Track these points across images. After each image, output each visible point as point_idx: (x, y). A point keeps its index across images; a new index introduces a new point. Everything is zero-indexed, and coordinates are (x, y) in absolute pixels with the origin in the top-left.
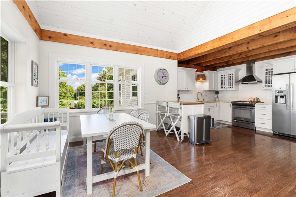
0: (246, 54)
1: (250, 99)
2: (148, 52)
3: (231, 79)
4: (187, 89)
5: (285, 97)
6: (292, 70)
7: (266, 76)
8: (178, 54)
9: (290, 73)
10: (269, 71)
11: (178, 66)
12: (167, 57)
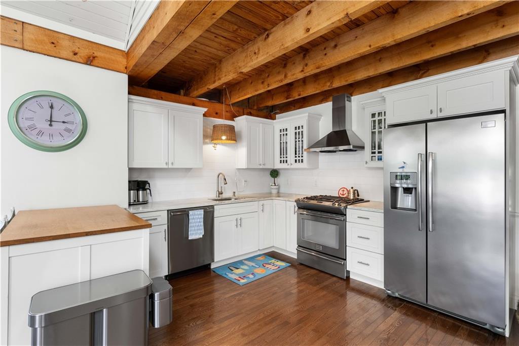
0: (317, 64)
1: (341, 192)
3: (300, 140)
4: (170, 166)
5: (414, 190)
6: (431, 112)
7: (372, 132)
8: (127, 55)
9: (426, 122)
10: (380, 118)
11: (129, 93)
12: (74, 57)
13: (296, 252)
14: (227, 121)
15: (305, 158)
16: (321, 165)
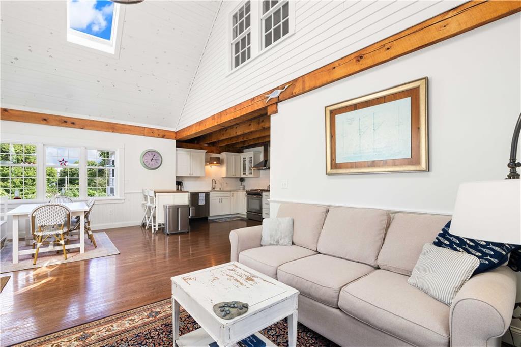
2: (130, 130)
4: (191, 175)
8: (176, 133)
11: (177, 146)
12: (159, 136)
13: (246, 214)
14: (217, 154)
15: (252, 172)
16: (261, 176)
